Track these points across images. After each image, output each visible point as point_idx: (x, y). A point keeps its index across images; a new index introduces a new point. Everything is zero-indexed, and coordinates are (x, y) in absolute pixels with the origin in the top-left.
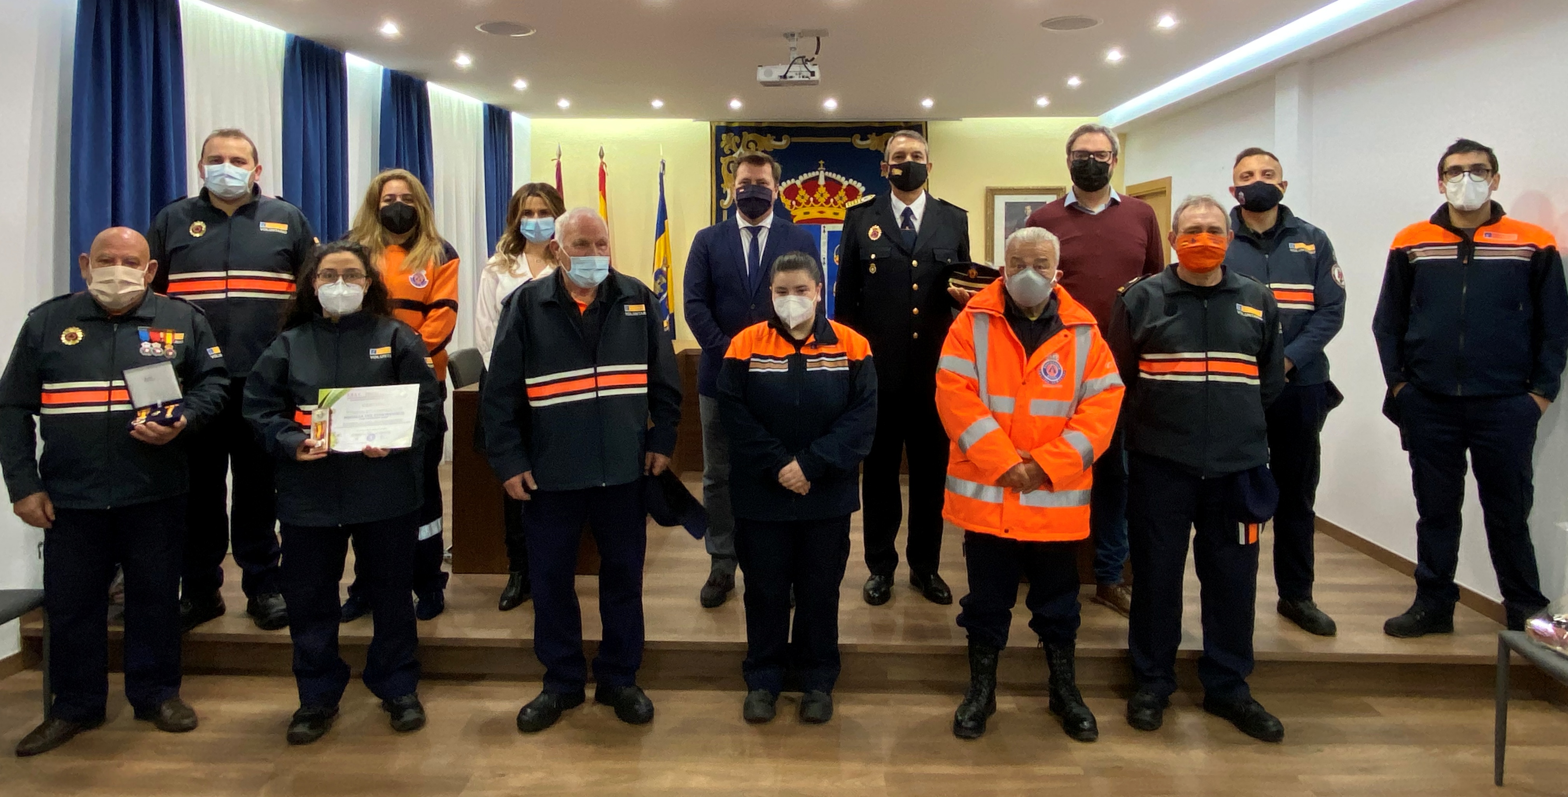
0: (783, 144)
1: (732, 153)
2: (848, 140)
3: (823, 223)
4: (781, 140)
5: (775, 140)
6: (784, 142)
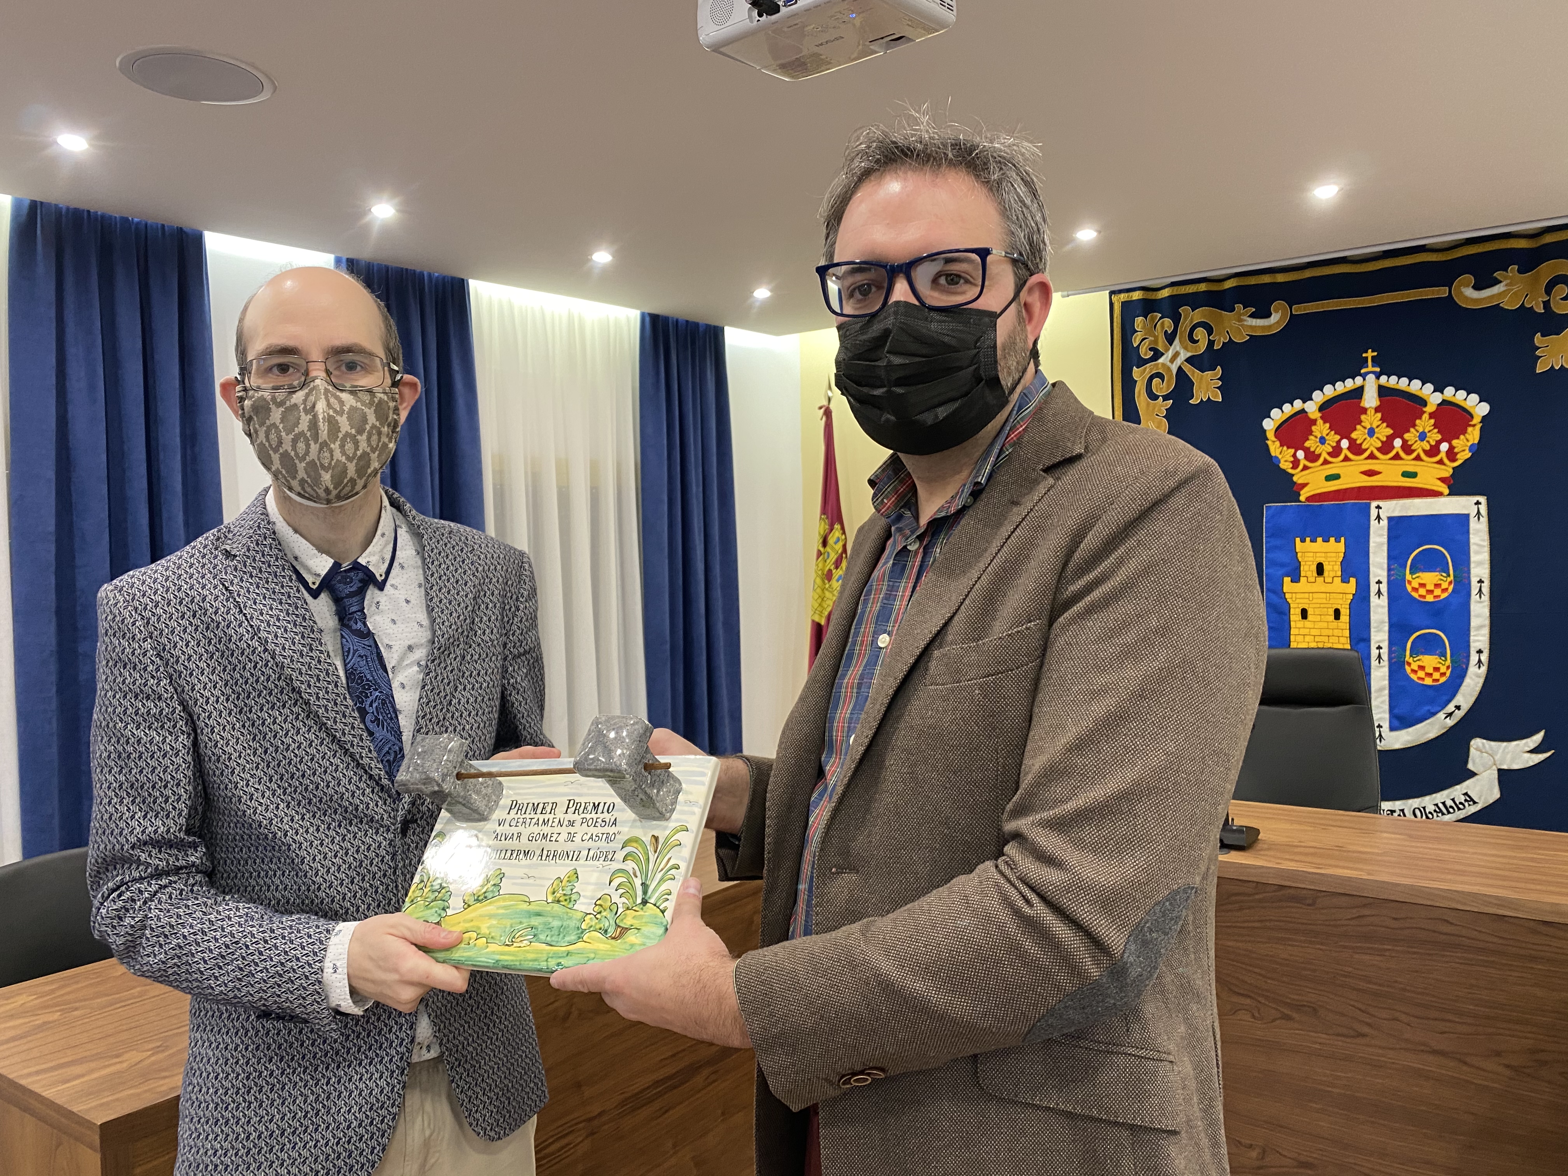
0: (1276, 320)
1: (1157, 355)
2: (1442, 292)
3: (1375, 499)
4: (1268, 315)
5: (1252, 316)
6: (1275, 318)
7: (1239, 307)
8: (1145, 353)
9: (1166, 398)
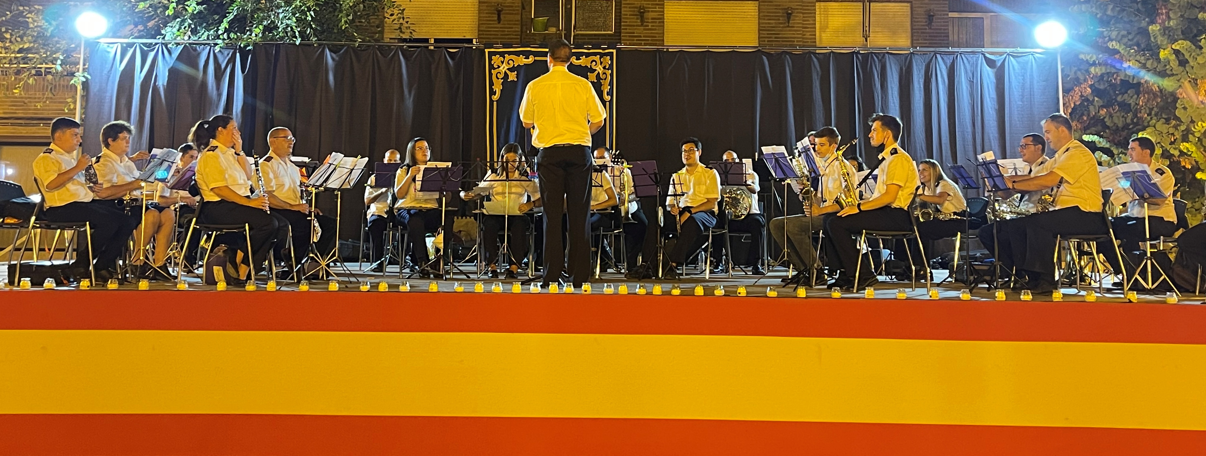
7: (521, 56)
8: (495, 66)
9: (501, 79)
